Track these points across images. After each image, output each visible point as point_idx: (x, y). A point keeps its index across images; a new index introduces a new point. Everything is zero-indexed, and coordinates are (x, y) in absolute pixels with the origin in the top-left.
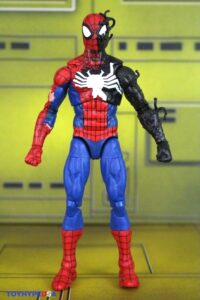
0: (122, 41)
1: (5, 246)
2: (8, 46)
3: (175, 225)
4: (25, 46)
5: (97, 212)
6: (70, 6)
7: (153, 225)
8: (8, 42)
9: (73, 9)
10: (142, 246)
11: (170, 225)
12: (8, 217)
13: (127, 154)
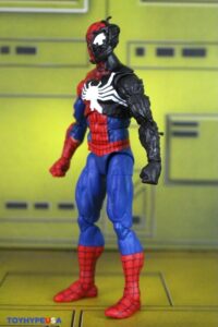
0: (140, 46)
2: (13, 50)
3: (195, 252)
4: (31, 51)
6: (82, 7)
8: (13, 46)
9: (85, 10)
10: (160, 275)
11: (191, 251)
12: (11, 241)
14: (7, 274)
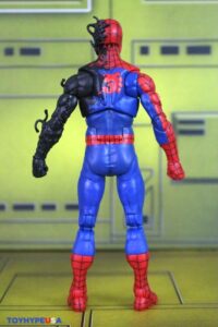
0: (145, 44)
2: (17, 52)
3: (204, 250)
4: (36, 52)
5: (118, 236)
6: (86, 7)
8: (17, 47)
9: (88, 10)
10: (169, 274)
11: (199, 250)
12: (19, 242)
13: (151, 171)
14: (16, 276)
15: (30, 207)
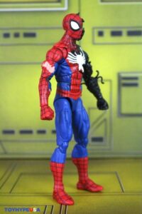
0: (100, 30)
1: (21, 174)
2: (21, 35)
4: (33, 35)
6: (64, 6)
7: (124, 158)
8: (21, 32)
9: (66, 8)
10: (116, 173)
12: (24, 154)
15: (30, 132)
